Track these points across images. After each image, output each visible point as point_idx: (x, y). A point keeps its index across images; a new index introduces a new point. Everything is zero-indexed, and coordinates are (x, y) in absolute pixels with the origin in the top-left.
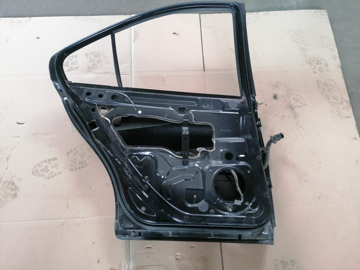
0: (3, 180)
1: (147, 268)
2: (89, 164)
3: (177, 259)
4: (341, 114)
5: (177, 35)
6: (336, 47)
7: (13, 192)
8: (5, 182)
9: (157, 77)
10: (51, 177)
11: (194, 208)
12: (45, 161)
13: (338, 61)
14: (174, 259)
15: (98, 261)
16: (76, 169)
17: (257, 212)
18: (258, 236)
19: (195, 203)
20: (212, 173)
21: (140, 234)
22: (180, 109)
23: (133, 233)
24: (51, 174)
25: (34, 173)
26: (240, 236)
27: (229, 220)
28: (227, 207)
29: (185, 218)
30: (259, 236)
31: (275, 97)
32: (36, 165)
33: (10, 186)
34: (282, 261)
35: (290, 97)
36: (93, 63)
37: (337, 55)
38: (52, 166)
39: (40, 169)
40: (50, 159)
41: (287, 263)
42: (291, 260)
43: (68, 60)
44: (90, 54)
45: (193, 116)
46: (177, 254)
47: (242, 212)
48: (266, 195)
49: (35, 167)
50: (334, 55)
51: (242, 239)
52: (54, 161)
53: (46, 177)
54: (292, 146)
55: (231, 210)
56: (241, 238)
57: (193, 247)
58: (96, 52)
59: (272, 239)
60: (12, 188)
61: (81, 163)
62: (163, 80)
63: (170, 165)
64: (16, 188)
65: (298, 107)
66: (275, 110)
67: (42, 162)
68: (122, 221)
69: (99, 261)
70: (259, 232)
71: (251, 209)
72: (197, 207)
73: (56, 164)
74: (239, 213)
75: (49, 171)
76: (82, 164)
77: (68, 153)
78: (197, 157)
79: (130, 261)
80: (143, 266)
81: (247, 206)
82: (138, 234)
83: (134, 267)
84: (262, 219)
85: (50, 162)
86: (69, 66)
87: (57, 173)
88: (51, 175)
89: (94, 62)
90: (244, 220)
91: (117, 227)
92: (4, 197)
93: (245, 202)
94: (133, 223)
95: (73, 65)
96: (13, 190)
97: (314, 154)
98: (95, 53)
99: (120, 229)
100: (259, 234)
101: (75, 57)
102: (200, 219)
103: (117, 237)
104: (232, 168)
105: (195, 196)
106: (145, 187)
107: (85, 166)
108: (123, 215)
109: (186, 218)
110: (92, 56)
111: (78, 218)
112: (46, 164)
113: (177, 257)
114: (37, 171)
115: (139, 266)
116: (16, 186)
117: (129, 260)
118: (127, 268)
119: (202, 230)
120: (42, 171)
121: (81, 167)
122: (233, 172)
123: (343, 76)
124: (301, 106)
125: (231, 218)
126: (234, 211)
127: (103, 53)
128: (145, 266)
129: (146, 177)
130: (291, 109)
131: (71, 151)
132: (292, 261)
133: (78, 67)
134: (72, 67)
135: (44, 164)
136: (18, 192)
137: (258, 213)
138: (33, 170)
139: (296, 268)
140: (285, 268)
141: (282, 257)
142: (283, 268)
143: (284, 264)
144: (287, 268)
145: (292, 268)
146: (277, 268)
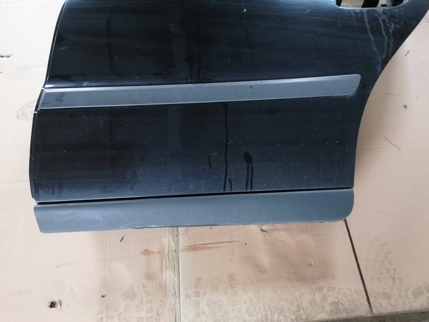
1: (211, 248)
3: (262, 230)
14: (259, 231)
15: (122, 240)
25: (19, 116)
32: (23, 106)
49: (22, 109)
67: (32, 102)
69: (124, 239)
80: (202, 245)
83: (185, 247)
114: (24, 113)
115: (196, 245)
117: (177, 236)
118: (174, 250)
138: (18, 112)
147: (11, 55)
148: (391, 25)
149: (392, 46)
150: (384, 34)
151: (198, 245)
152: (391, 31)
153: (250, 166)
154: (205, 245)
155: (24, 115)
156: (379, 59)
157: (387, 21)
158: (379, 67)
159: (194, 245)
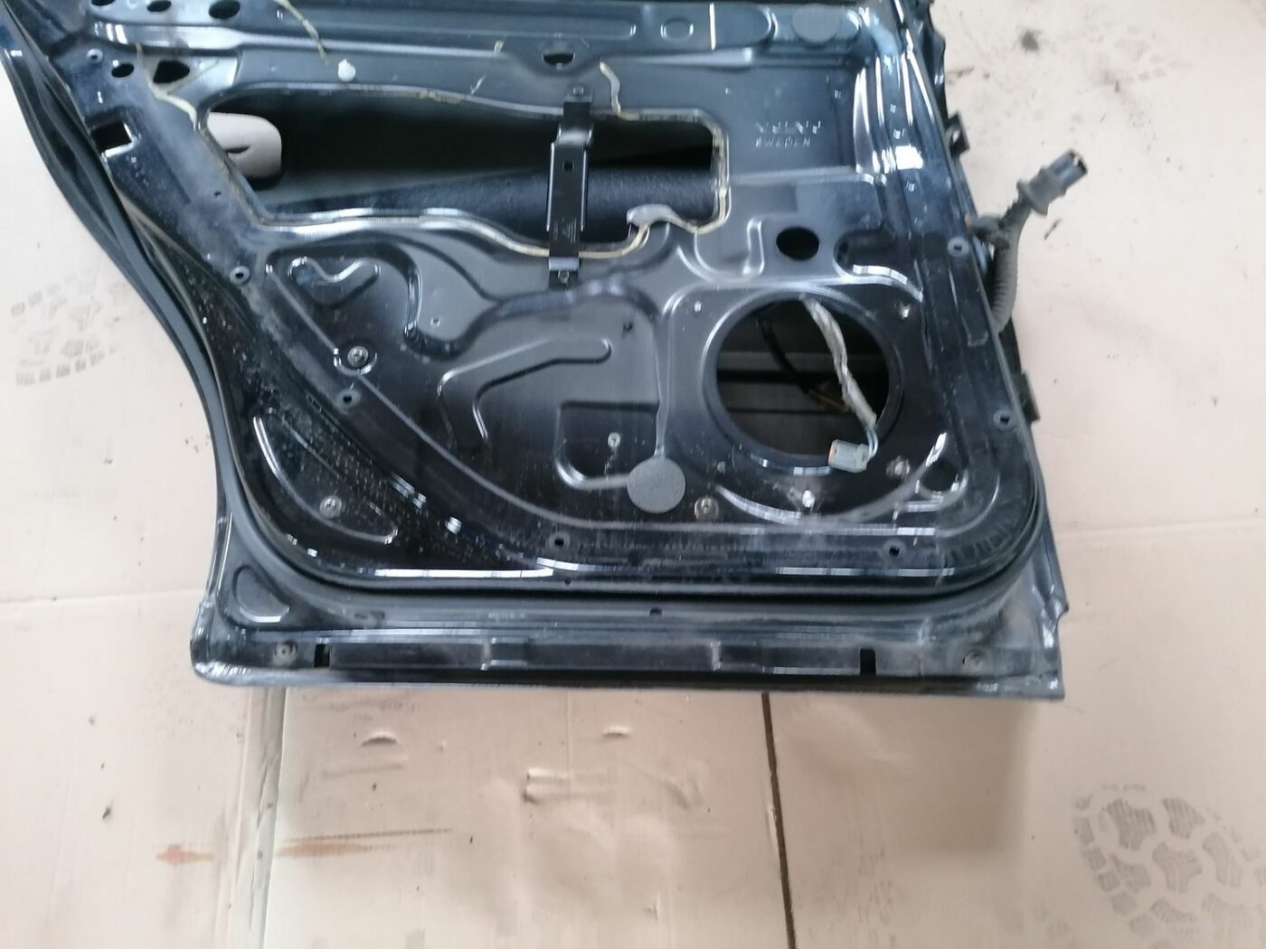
1: (365, 849)
2: (112, 351)
3: (527, 798)
11: (608, 493)
15: (108, 813)
16: (45, 376)
17: (957, 506)
18: (975, 656)
19: (612, 472)
20: (704, 320)
21: (320, 658)
22: (552, 60)
23: (287, 648)
26: (868, 659)
27: (800, 546)
28: (789, 485)
29: (551, 541)
30: (977, 654)
31: (1029, 42)
34: (1116, 808)
35: (1101, 39)
41: (1145, 817)
42: (1165, 803)
45: (615, 85)
46: (533, 772)
47: (877, 509)
48: (1005, 420)
51: (879, 671)
55: (808, 499)
56: (874, 670)
57: (619, 735)
59: (1056, 673)
61: (74, 349)
63: (484, 294)
65: (1144, 77)
66: (1033, 96)
68: (235, 594)
69: (114, 811)
70: (978, 636)
71: (926, 492)
72: (624, 491)
74: (855, 514)
76: (76, 354)
77: (18, 309)
78: (625, 252)
79: (275, 811)
80: (340, 837)
81: (896, 482)
82: (310, 656)
83: (294, 844)
84: (987, 539)
90: (887, 546)
91: (209, 626)
93: (892, 463)
94: (284, 597)
99: (222, 633)
100: (979, 644)
102: (639, 547)
103: (199, 673)
104: (811, 296)
105: (614, 441)
106: (347, 399)
107: (93, 363)
108: (239, 564)
109: (559, 543)
111: (30, 598)
113: (532, 789)
115: (322, 838)
117: (270, 806)
118: (257, 849)
119: (647, 613)
121: (73, 368)
122: (820, 314)
124: (1160, 73)
125: (811, 539)
126: (826, 507)
128: (353, 836)
129: (357, 352)
130: (1112, 88)
131: (36, 299)
132: (1173, 806)
137: (965, 511)
139: (1204, 847)
140: (1136, 847)
141: (1115, 787)
142: (1123, 842)
143: (1131, 822)
144: (1149, 845)
145: (1175, 844)
146: (1091, 846)
151: (328, 838)
154: (351, 841)
159: (316, 838)
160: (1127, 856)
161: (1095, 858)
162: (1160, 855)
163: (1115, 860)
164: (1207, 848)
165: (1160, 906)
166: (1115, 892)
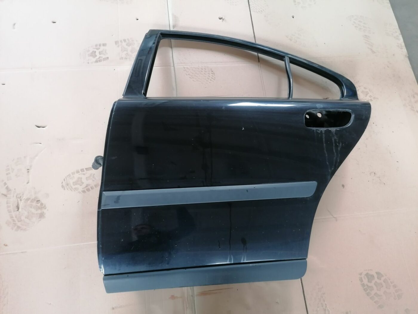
0: (25, 197)
4: (413, 108)
5: (224, 21)
6: (401, 36)
7: (39, 211)
8: (28, 199)
9: (205, 69)
10: (87, 190)
12: (78, 172)
13: (405, 51)
24: (87, 186)
25: (64, 186)
32: (66, 177)
33: (34, 204)
34: (367, 275)
36: (125, 52)
37: (403, 44)
38: (86, 178)
39: (71, 182)
40: (83, 169)
41: (373, 276)
42: (376, 273)
43: (94, 48)
44: (121, 41)
49: (65, 179)
50: (400, 44)
52: (88, 170)
53: (81, 191)
54: (366, 145)
58: (128, 39)
60: (37, 206)
62: (212, 72)
64: (42, 205)
67: (73, 173)
73: (91, 175)
75: (83, 183)
80: (209, 291)
83: (199, 293)
85: (84, 173)
86: (96, 56)
87: (94, 186)
88: (86, 188)
89: (127, 51)
92: (27, 217)
95: (101, 55)
96: (39, 209)
97: (390, 153)
98: (127, 41)
101: (103, 45)
110: (124, 44)
112: (79, 175)
114: (68, 184)
116: (42, 204)
120: (75, 183)
123: (411, 67)
127: (137, 41)
128: (212, 290)
132: (378, 273)
133: (108, 58)
134: (100, 57)
135: (77, 176)
136: (45, 211)
138: (62, 183)
139: (383, 281)
140: (371, 282)
141: (367, 270)
142: (369, 282)
143: (370, 277)
144: (373, 282)
145: (378, 281)
146: (363, 283)
147: (46, 126)
148: (339, 144)
149: (338, 161)
150: (334, 151)
151: (207, 291)
152: (339, 149)
153: (245, 247)
154: (212, 292)
155: (68, 185)
156: (330, 171)
157: (337, 141)
158: (329, 177)
159: (204, 291)
160: (370, 284)
161: (363, 285)
162: (376, 284)
163: (367, 285)
164: (384, 282)
165: (376, 294)
166: (367, 292)
